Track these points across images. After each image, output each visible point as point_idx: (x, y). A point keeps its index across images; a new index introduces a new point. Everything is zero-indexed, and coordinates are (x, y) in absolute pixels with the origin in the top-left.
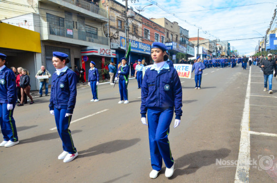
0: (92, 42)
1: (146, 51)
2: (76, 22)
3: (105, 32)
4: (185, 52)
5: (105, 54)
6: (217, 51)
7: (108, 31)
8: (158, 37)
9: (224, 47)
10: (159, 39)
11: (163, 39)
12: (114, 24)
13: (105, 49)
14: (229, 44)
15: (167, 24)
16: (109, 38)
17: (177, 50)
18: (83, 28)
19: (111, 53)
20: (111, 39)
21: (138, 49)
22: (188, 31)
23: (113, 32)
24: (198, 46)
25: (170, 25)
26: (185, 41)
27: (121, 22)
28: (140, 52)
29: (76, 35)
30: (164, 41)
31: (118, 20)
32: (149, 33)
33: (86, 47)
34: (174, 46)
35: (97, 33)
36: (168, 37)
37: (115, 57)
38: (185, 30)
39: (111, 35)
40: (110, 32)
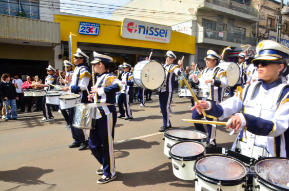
0: (240, 43)
3: (253, 32)
5: (253, 55)
13: (253, 51)
16: (258, 39)
31: (269, 18)
33: (234, 48)
35: (245, 34)
39: (259, 35)
40: (258, 31)
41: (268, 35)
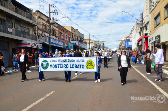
0: (26, 37)
1: (61, 45)
2: (14, 24)
3: (34, 32)
4: (82, 47)
5: (35, 46)
6: (98, 47)
7: (37, 31)
8: (67, 37)
9: (101, 45)
10: (68, 38)
11: (70, 39)
12: (41, 27)
13: (35, 43)
14: (104, 44)
15: (72, 30)
16: (38, 36)
17: (78, 46)
18: (19, 28)
19: (39, 46)
20: (38, 37)
21: (56, 44)
22: (83, 35)
23: (40, 32)
24: (89, 44)
25: (74, 30)
26: (82, 41)
27: (45, 26)
28: (57, 46)
29: (14, 32)
30: (71, 40)
31: (43, 25)
32: (62, 34)
33: (22, 41)
34: (77, 43)
35: (29, 32)
36: (73, 37)
37: (41, 48)
38: (82, 34)
39: (38, 34)
40: (38, 32)
41: (44, 34)
